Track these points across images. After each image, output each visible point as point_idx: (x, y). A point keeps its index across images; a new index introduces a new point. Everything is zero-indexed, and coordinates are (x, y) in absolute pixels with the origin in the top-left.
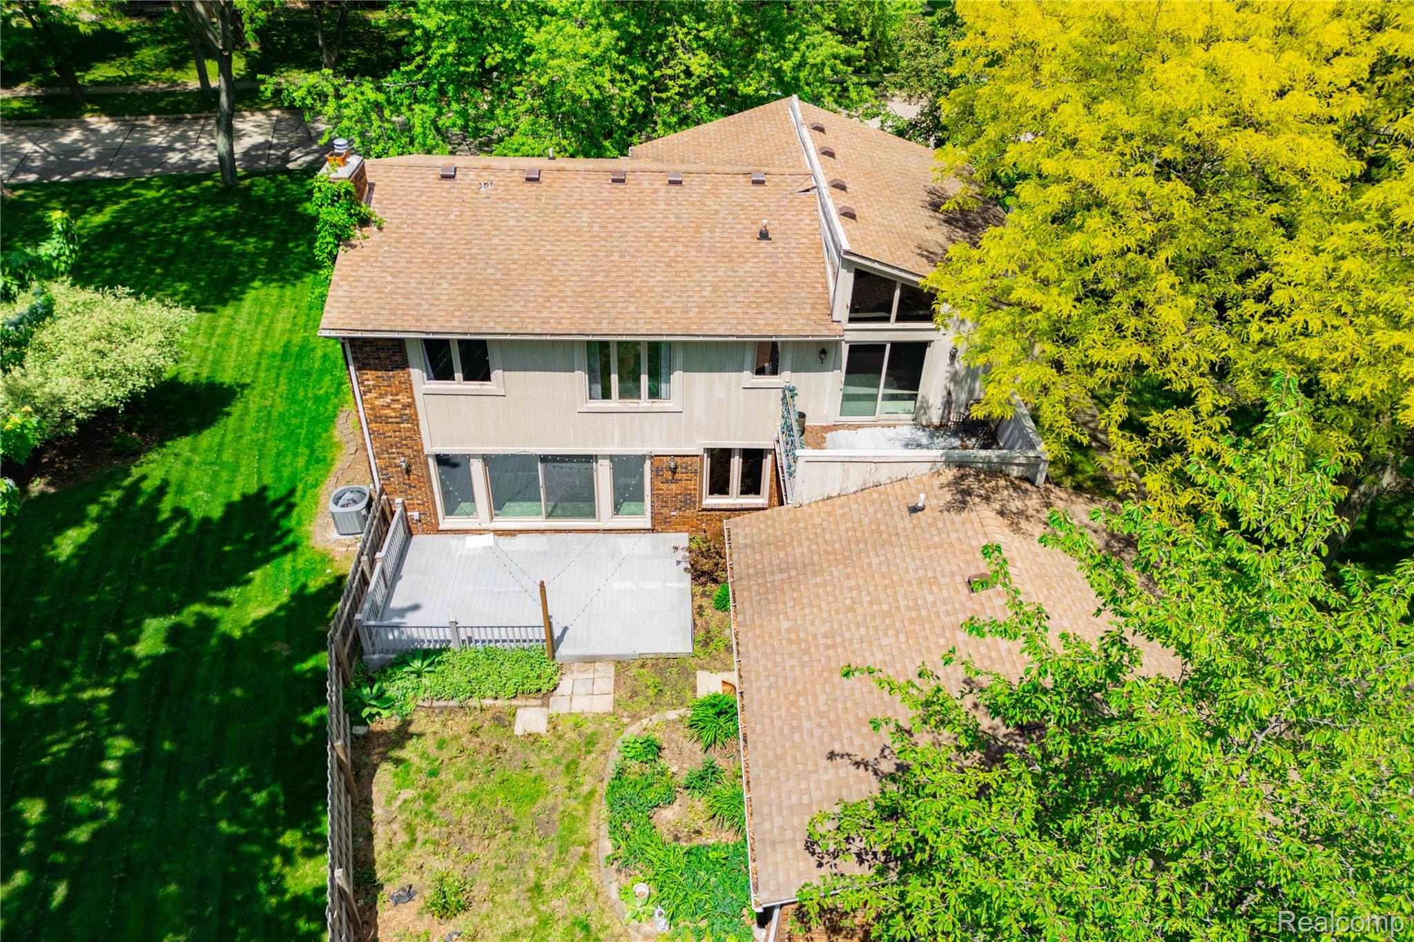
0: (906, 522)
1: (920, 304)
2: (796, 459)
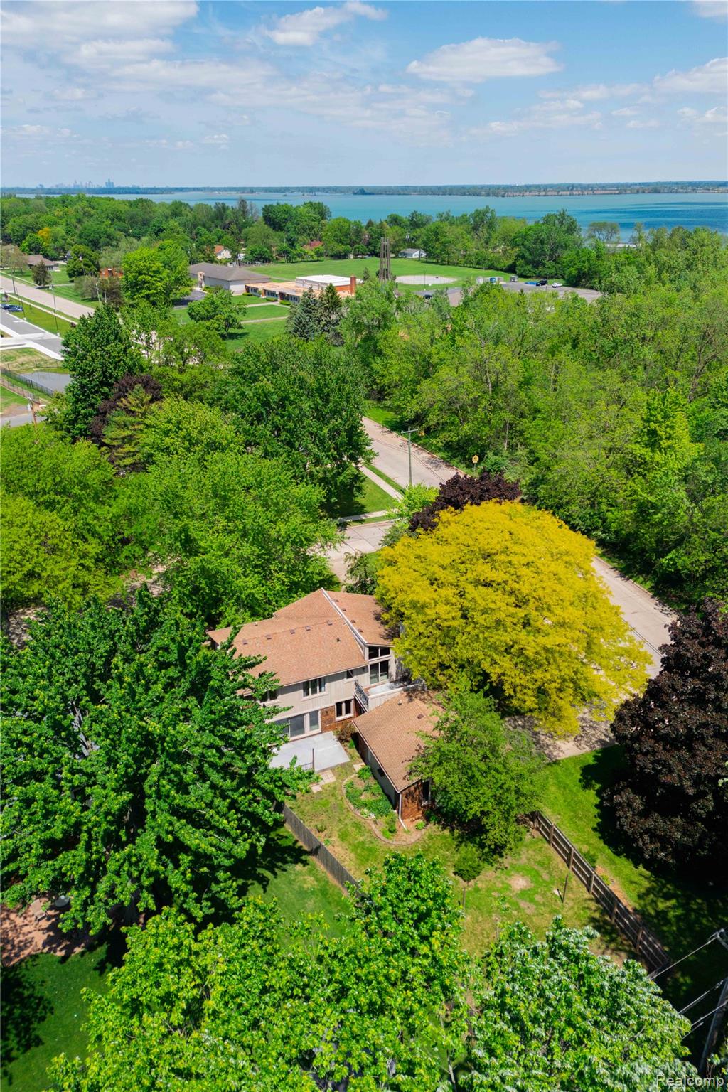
0: (399, 708)
1: (386, 651)
2: (367, 699)
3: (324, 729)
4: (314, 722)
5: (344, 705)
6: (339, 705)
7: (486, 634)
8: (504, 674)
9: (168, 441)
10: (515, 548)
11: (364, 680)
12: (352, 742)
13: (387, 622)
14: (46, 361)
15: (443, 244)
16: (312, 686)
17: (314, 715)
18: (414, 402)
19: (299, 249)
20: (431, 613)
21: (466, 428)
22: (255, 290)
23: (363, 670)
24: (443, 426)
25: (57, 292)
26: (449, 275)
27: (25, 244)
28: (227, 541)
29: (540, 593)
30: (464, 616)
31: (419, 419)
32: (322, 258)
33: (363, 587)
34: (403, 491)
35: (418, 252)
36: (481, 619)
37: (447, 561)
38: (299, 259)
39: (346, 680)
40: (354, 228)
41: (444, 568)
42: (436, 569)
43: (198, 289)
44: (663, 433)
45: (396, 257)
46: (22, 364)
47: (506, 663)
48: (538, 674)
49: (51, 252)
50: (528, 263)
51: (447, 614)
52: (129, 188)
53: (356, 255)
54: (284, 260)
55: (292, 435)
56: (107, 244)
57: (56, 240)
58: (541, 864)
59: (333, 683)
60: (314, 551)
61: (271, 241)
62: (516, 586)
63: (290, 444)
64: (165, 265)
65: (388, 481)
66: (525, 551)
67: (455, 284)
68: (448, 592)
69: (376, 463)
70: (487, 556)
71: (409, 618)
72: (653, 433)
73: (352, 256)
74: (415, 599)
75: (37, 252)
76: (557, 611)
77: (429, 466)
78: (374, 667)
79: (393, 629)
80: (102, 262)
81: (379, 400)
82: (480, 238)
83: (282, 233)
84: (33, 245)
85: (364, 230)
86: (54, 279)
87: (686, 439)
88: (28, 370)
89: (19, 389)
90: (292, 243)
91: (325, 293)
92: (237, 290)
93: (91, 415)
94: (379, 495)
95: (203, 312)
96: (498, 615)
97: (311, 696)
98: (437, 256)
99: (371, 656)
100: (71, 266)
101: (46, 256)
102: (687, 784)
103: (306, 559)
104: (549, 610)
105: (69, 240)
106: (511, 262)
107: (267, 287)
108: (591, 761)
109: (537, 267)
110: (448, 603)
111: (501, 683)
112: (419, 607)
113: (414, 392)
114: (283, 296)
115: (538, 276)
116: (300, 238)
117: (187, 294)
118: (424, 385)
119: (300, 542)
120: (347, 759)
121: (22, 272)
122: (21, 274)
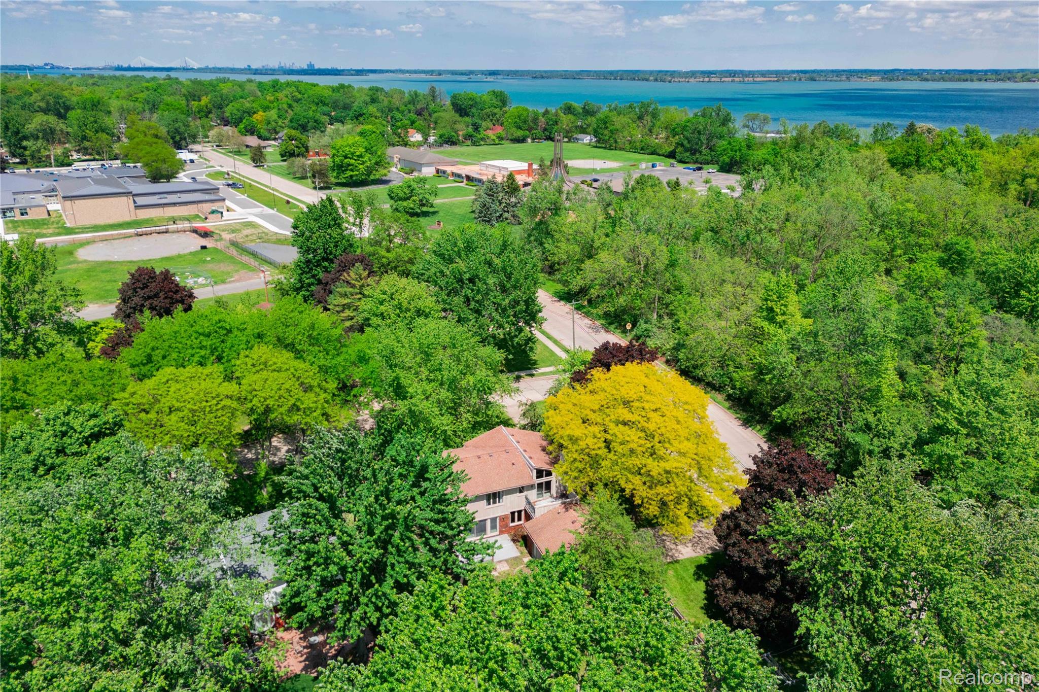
0: (558, 516)
1: (549, 473)
2: (534, 509)
3: (501, 533)
4: (493, 527)
5: (516, 514)
6: (513, 513)
7: (623, 460)
8: (634, 489)
9: (382, 308)
10: (648, 397)
11: (532, 494)
12: (522, 542)
13: (551, 453)
14: (266, 234)
15: (611, 131)
16: (493, 497)
17: (493, 520)
18: (579, 277)
19: (483, 133)
20: (582, 444)
21: (622, 301)
22: (444, 172)
23: (531, 487)
24: (602, 298)
25: (271, 170)
26: (615, 160)
27: (242, 126)
28: (429, 388)
29: (663, 430)
30: (608, 447)
31: (583, 291)
32: (503, 142)
33: (534, 426)
34: (567, 351)
35: (589, 138)
36: (619, 449)
37: (597, 407)
38: (482, 143)
39: (518, 494)
40: (531, 115)
41: (594, 412)
42: (588, 412)
43: (393, 169)
44: (778, 310)
45: (569, 141)
46: (247, 236)
47: (637, 480)
48: (660, 489)
49: (264, 133)
50: (686, 150)
51: (596, 445)
52: (328, 70)
53: (533, 139)
54: (469, 142)
55: (480, 305)
56: (315, 128)
57: (269, 123)
59: (509, 496)
60: (494, 398)
61: (457, 126)
62: (645, 424)
63: (478, 312)
64: (367, 150)
65: (556, 342)
66: (655, 400)
67: (620, 169)
68: (596, 429)
69: (546, 326)
70: (626, 403)
71: (566, 448)
72: (771, 310)
73: (529, 140)
74: (572, 433)
75: (252, 134)
76: (675, 443)
77: (590, 331)
78: (540, 486)
79: (555, 458)
80: (311, 144)
81: (550, 273)
82: (645, 127)
83: (466, 119)
84: (249, 127)
85: (541, 117)
86: (268, 157)
87: (798, 315)
88: (252, 241)
89: (246, 258)
90: (476, 128)
91: (505, 179)
92: (428, 172)
93: (313, 284)
94: (548, 354)
95: (401, 195)
96: (631, 445)
97: (492, 505)
98: (605, 142)
99: (538, 477)
100: (284, 147)
101: (260, 137)
102: (759, 566)
103: (488, 404)
104: (669, 442)
105: (280, 123)
106: (672, 148)
107: (455, 169)
108: (703, 561)
109: (694, 154)
110: (595, 437)
111: (632, 495)
112: (574, 440)
113: (579, 269)
114: (468, 178)
115: (696, 162)
116: (484, 123)
117: (385, 175)
118: (588, 263)
119: (485, 390)
120: (519, 554)
121: (239, 152)
122: (239, 153)
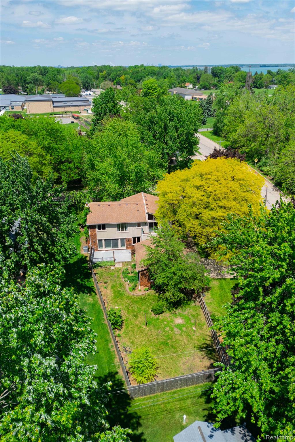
3: (127, 248)
5: (136, 239)
6: (134, 238)
11: (146, 229)
16: (122, 227)
17: (122, 240)
19: (221, 84)
22: (195, 98)
23: (145, 224)
27: (115, 81)
35: (276, 86)
39: (137, 227)
49: (124, 85)
54: (214, 89)
57: (126, 80)
58: (193, 316)
59: (131, 228)
61: (210, 81)
75: (119, 85)
78: (150, 224)
83: (216, 78)
84: (118, 82)
85: (253, 76)
90: (220, 81)
92: (188, 98)
97: (121, 231)
99: (149, 219)
107: (201, 97)
116: (224, 80)
